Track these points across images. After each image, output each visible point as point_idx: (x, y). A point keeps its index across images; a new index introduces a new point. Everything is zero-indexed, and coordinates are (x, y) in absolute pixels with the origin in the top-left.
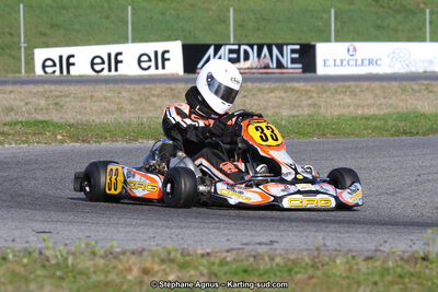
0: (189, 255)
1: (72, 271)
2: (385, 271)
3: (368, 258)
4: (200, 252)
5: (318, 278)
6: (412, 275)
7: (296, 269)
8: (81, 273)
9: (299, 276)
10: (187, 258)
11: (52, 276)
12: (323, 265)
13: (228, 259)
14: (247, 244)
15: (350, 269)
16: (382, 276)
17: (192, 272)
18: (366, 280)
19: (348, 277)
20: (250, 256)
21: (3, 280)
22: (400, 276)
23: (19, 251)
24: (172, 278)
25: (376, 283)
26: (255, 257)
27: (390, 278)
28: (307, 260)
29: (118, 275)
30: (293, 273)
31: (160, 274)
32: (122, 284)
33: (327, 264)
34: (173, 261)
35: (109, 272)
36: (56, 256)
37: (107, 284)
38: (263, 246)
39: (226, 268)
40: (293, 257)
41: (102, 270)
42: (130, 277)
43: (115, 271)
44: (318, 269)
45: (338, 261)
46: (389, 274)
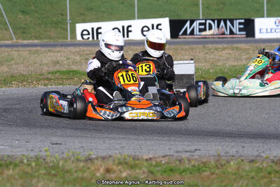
0: (138, 159)
1: (62, 171)
2: (259, 170)
3: (252, 161)
4: (145, 157)
5: (217, 174)
6: (277, 172)
7: (204, 169)
8: (67, 172)
9: (205, 173)
10: (137, 162)
11: (49, 174)
12: (222, 166)
13: (163, 162)
14: (177, 152)
15: (238, 168)
16: (257, 172)
17: (138, 171)
18: (247, 175)
19: (236, 174)
20: (177, 160)
21: (17, 177)
22: (270, 173)
23: (31, 158)
24: (124, 175)
25: (253, 178)
26: (180, 161)
27: (262, 174)
28: (213, 162)
29: (90, 173)
30: (201, 171)
31: (117, 173)
32: (91, 179)
33: (225, 165)
34: (127, 163)
35: (85, 171)
36: (53, 161)
37: (82, 179)
38: (187, 153)
39: (159, 168)
40: (204, 160)
41: (80, 170)
42: (98, 174)
43: (89, 170)
44: (218, 168)
45: (232, 163)
46: (262, 172)
